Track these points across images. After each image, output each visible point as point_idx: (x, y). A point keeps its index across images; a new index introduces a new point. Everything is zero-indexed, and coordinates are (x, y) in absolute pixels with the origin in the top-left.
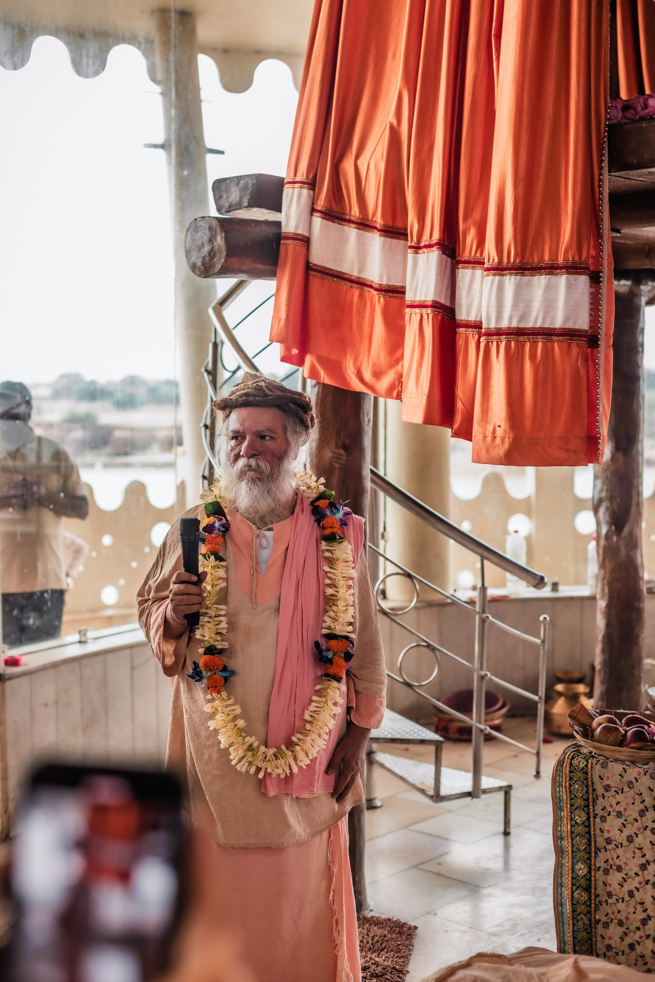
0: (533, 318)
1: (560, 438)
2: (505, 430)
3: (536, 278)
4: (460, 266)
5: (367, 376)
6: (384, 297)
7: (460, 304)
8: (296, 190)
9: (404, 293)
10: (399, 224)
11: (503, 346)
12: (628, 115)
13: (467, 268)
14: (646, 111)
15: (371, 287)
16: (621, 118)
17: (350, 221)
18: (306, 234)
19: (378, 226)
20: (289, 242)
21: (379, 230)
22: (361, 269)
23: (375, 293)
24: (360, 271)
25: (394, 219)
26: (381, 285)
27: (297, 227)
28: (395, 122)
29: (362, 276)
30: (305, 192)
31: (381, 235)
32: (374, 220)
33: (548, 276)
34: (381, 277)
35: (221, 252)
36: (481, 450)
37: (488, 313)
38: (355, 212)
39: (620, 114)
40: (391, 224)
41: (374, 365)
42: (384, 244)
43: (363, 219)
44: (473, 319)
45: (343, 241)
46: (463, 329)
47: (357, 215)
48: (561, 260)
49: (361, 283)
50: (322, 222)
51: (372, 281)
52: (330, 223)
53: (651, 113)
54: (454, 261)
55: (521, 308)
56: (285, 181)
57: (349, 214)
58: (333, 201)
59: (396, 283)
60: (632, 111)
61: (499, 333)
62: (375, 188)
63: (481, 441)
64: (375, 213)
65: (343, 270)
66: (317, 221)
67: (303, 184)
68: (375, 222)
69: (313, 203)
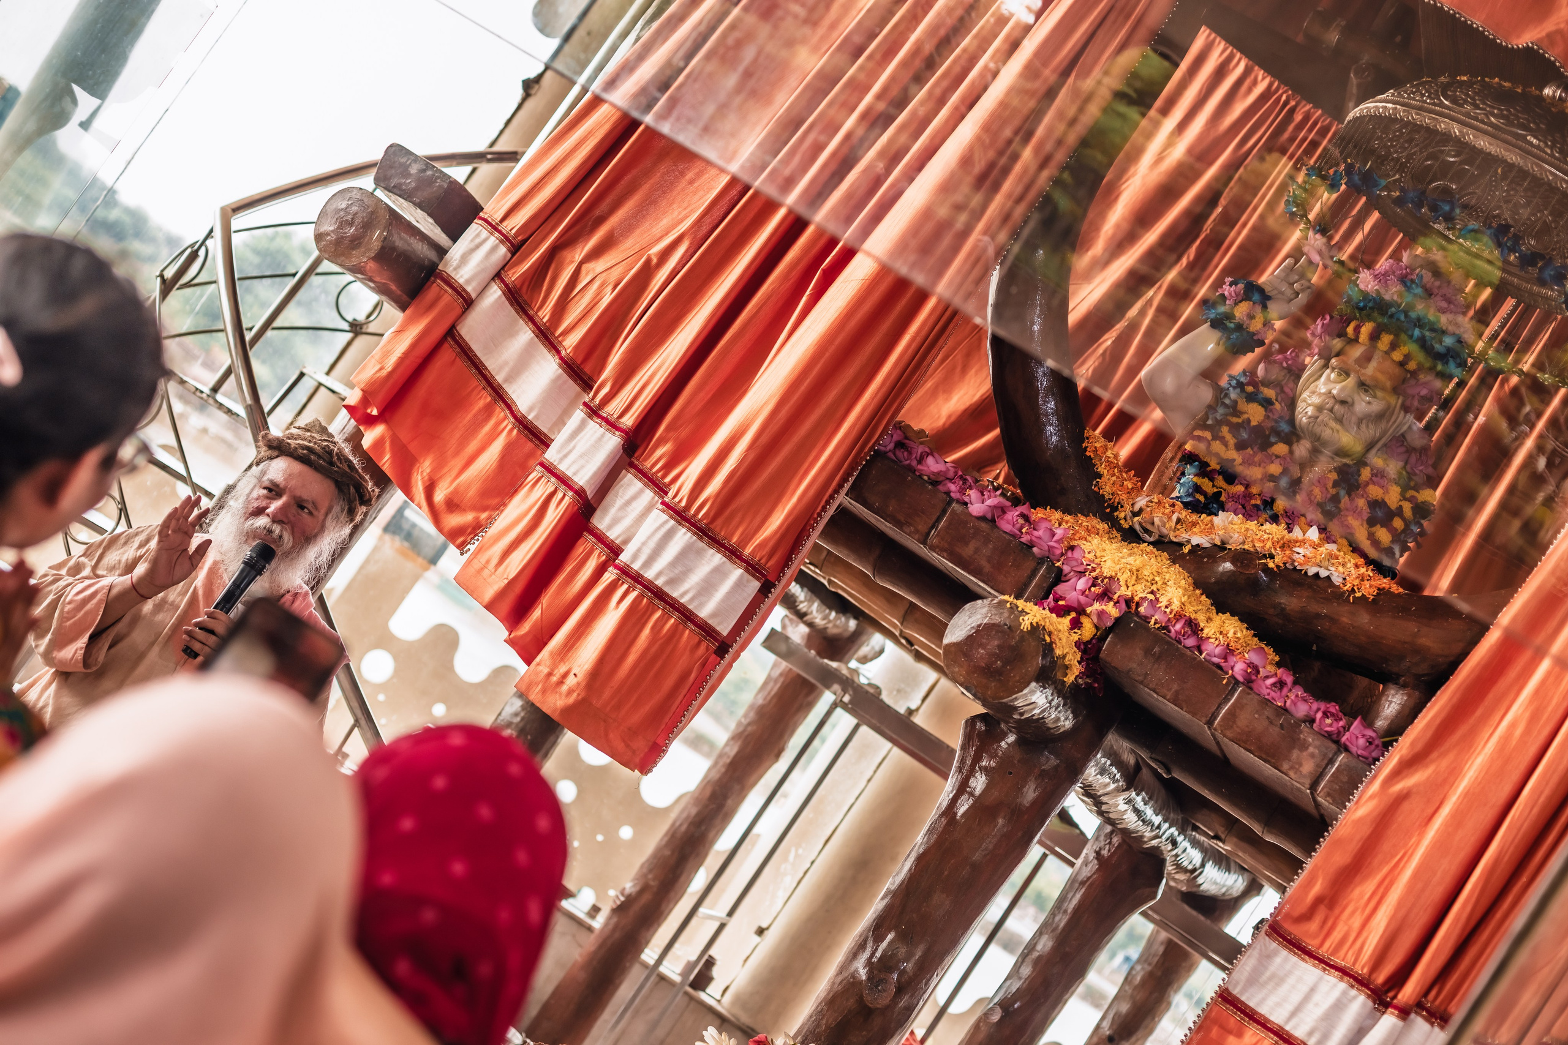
0: (682, 589)
1: (629, 729)
2: (578, 684)
3: (711, 551)
4: (633, 471)
5: (439, 496)
6: (519, 431)
7: (606, 510)
8: (492, 239)
9: (548, 446)
10: (588, 368)
11: (633, 595)
12: (899, 453)
13: (640, 480)
14: (920, 467)
15: (509, 407)
16: (890, 451)
17: (531, 319)
18: (474, 296)
19: (563, 353)
20: (450, 291)
21: (561, 358)
22: (510, 378)
23: (512, 419)
24: (506, 380)
25: (586, 359)
26: (523, 416)
27: (468, 282)
28: (655, 260)
29: (505, 386)
30: (503, 250)
31: (560, 366)
32: (560, 339)
33: (724, 559)
34: (531, 409)
35: (369, 250)
36: (537, 684)
37: (639, 550)
38: (545, 315)
39: (891, 446)
40: (579, 362)
41: (456, 492)
42: (559, 377)
43: (548, 329)
44: (611, 537)
45: (509, 333)
46: (594, 540)
47: (545, 320)
48: (748, 551)
49: (499, 395)
50: (500, 297)
51: (514, 402)
52: (507, 303)
53: (923, 472)
54: (627, 460)
55: (677, 571)
56: (481, 214)
57: (535, 309)
58: (527, 284)
59: (543, 427)
60: (906, 454)
61: (637, 579)
62: (585, 309)
63: (542, 675)
64: (566, 333)
65: (487, 364)
66: (495, 293)
67: (505, 239)
68: (560, 343)
69: (503, 268)
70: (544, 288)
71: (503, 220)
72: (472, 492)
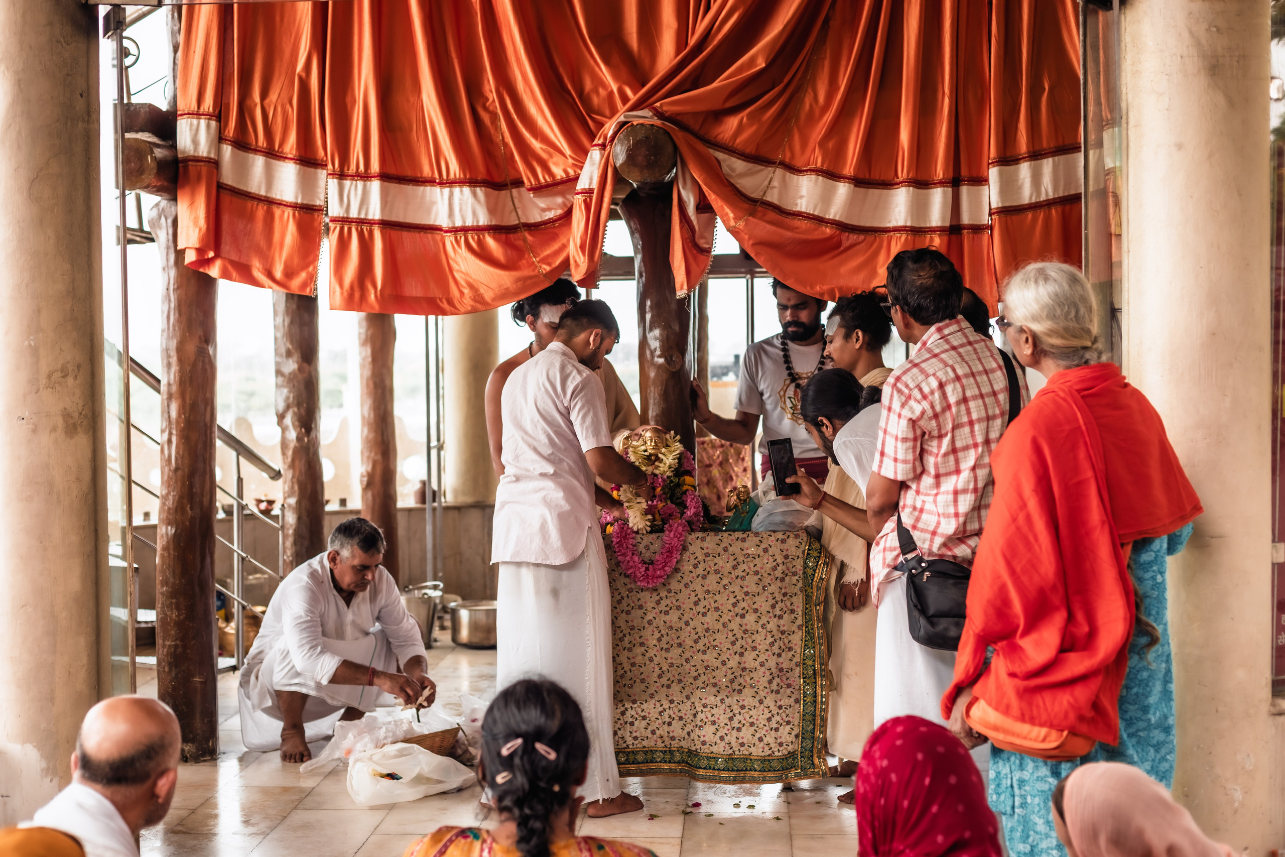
5: (278, 274)
6: (299, 213)
8: (202, 121)
9: (324, 210)
10: (310, 156)
15: (281, 204)
17: (256, 151)
18: (216, 158)
19: (292, 157)
20: (202, 164)
21: (293, 160)
23: (289, 209)
24: (267, 191)
25: (305, 151)
26: (296, 203)
27: (209, 152)
28: (304, 75)
29: (269, 195)
30: (213, 123)
31: (296, 163)
34: (297, 198)
38: (262, 143)
40: (303, 156)
41: (285, 267)
42: (300, 170)
43: (270, 149)
45: (249, 164)
47: (265, 146)
49: (270, 202)
50: (231, 150)
51: (282, 200)
52: (237, 150)
56: (179, 113)
57: (254, 144)
58: (240, 133)
62: (283, 125)
64: (282, 144)
65: (249, 190)
66: (227, 150)
67: (210, 116)
68: (282, 152)
69: (220, 133)
70: (251, 130)
71: (199, 108)
72: (296, 260)
